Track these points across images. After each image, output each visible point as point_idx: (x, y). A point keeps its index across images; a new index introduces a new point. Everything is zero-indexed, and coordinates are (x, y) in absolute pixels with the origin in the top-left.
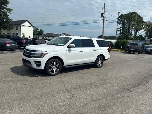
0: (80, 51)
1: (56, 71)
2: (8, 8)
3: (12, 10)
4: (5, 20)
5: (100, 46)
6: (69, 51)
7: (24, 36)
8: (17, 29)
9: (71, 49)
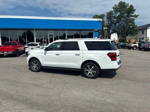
0: (56, 54)
1: (36, 69)
2: (134, 15)
3: (138, 16)
4: (131, 27)
5: (89, 49)
6: (45, 54)
7: (148, 40)
8: (143, 33)
9: (48, 52)
